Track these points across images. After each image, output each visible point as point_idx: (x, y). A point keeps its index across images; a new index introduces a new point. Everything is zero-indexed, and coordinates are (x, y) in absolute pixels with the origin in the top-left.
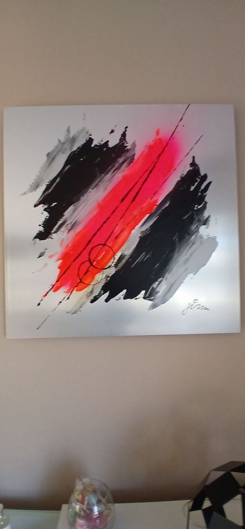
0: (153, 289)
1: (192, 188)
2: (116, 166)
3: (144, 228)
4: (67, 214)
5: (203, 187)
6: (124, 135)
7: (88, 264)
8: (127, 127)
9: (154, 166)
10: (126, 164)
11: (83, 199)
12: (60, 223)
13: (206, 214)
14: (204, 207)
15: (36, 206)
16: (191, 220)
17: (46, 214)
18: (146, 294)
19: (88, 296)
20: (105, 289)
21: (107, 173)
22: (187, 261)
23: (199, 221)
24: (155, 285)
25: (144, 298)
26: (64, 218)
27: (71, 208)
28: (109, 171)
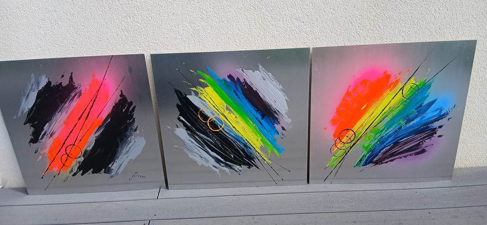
0: (109, 167)
1: (124, 110)
2: (71, 98)
3: (97, 134)
4: (46, 128)
5: (131, 109)
6: (71, 78)
7: (66, 156)
8: (72, 73)
9: (96, 97)
10: (76, 97)
11: (54, 119)
12: (42, 133)
13: (135, 125)
14: (134, 121)
15: (25, 124)
16: (126, 129)
17: (32, 129)
18: (105, 171)
19: (70, 173)
20: (79, 168)
21: (66, 103)
22: (127, 152)
23: (131, 129)
24: (110, 166)
25: (105, 173)
26: (45, 130)
27: (47, 124)
28: (66, 102)
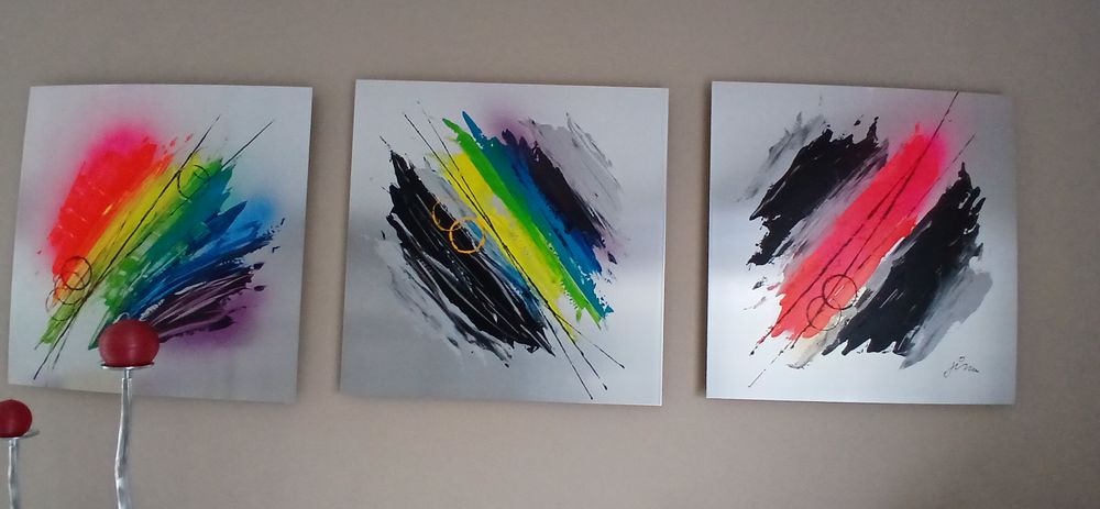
0: (907, 339)
1: (961, 206)
2: (862, 169)
3: (898, 256)
4: (794, 231)
5: (974, 205)
6: (873, 128)
7: (821, 301)
8: (877, 118)
9: (913, 173)
10: (875, 166)
11: (817, 211)
12: (784, 242)
13: (978, 241)
14: (976, 232)
15: (752, 218)
16: (958, 250)
17: (766, 230)
18: (897, 346)
19: (820, 345)
20: (842, 337)
21: (850, 179)
22: (952, 304)
23: (969, 249)
24: (909, 335)
25: (895, 352)
26: (790, 236)
27: (800, 224)
28: (852, 176)
